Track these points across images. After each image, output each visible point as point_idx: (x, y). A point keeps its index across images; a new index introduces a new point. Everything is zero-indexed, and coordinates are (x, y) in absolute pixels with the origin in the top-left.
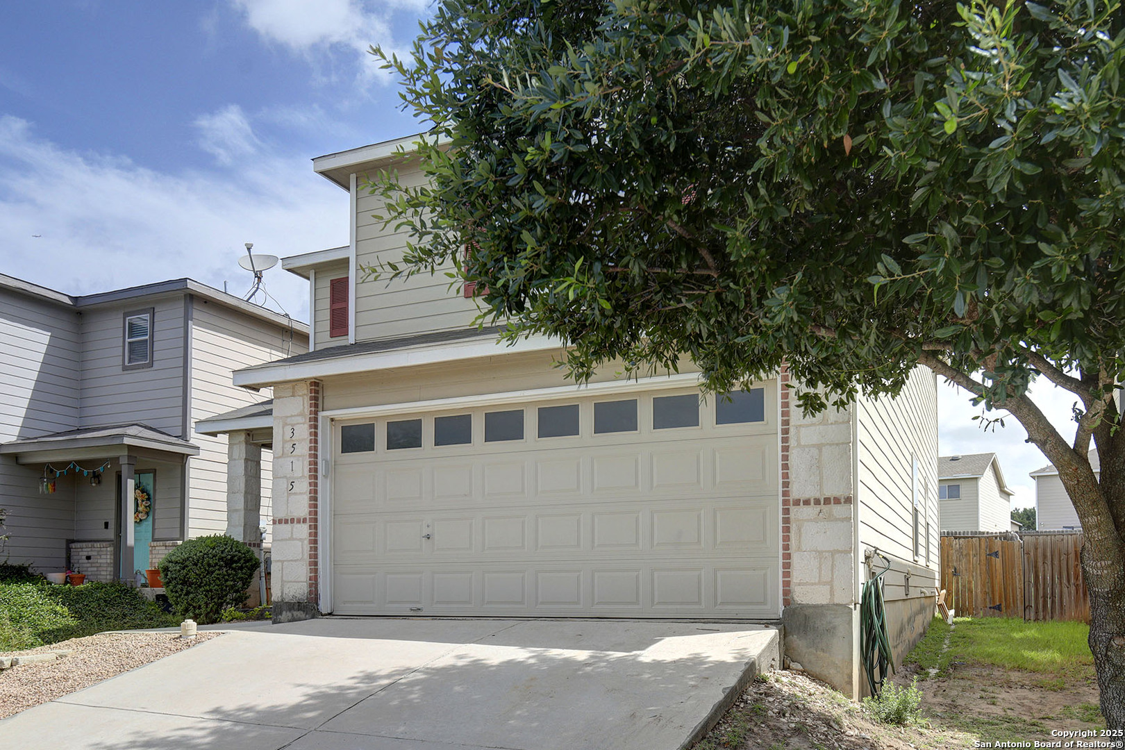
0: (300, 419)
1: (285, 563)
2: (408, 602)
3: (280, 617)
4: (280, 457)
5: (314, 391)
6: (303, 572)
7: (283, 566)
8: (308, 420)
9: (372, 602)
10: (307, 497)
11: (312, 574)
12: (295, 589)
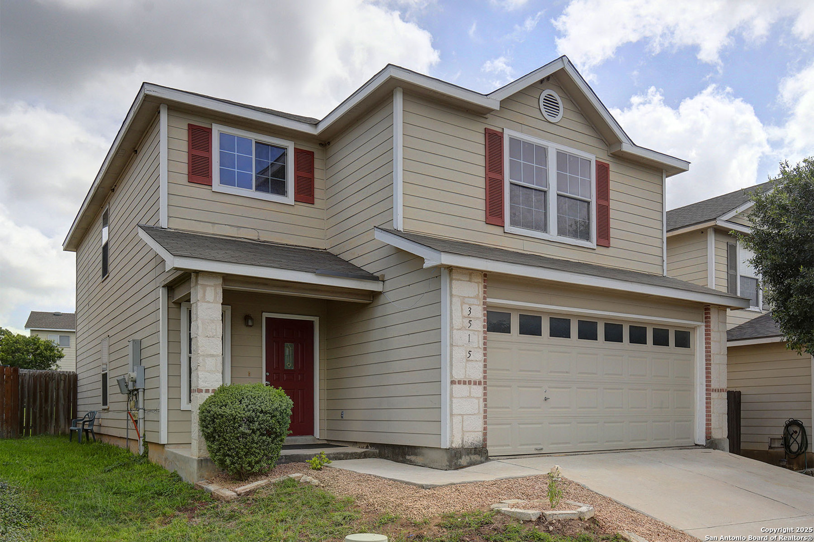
0: (475, 301)
1: (465, 417)
2: (533, 444)
3: (460, 460)
4: (460, 329)
5: (486, 281)
6: (478, 424)
7: (463, 418)
8: (482, 303)
9: (509, 445)
10: (481, 364)
11: (485, 426)
12: (473, 438)
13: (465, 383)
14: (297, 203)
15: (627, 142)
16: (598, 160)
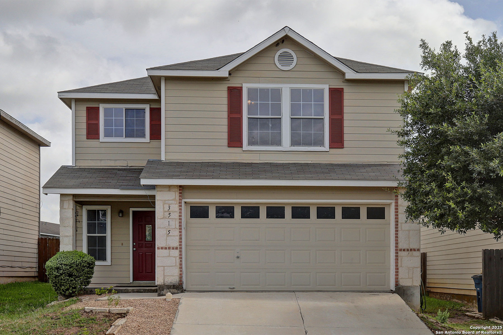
0: (173, 202)
1: (165, 267)
2: (227, 285)
3: (162, 292)
4: (161, 219)
5: (181, 190)
6: (176, 272)
7: (164, 268)
8: (178, 203)
9: (208, 285)
10: (178, 238)
11: (181, 273)
12: (173, 279)
13: (166, 248)
14: (151, 141)
15: (350, 72)
16: (331, 87)
